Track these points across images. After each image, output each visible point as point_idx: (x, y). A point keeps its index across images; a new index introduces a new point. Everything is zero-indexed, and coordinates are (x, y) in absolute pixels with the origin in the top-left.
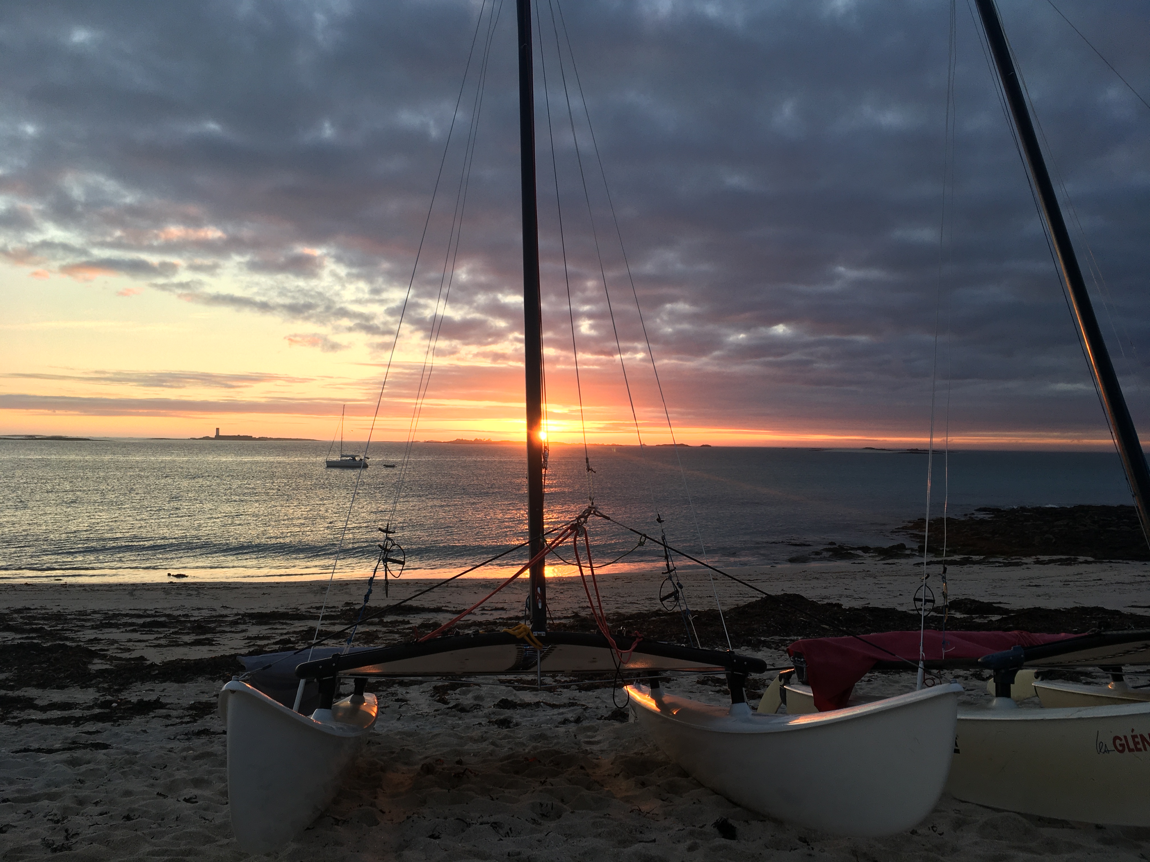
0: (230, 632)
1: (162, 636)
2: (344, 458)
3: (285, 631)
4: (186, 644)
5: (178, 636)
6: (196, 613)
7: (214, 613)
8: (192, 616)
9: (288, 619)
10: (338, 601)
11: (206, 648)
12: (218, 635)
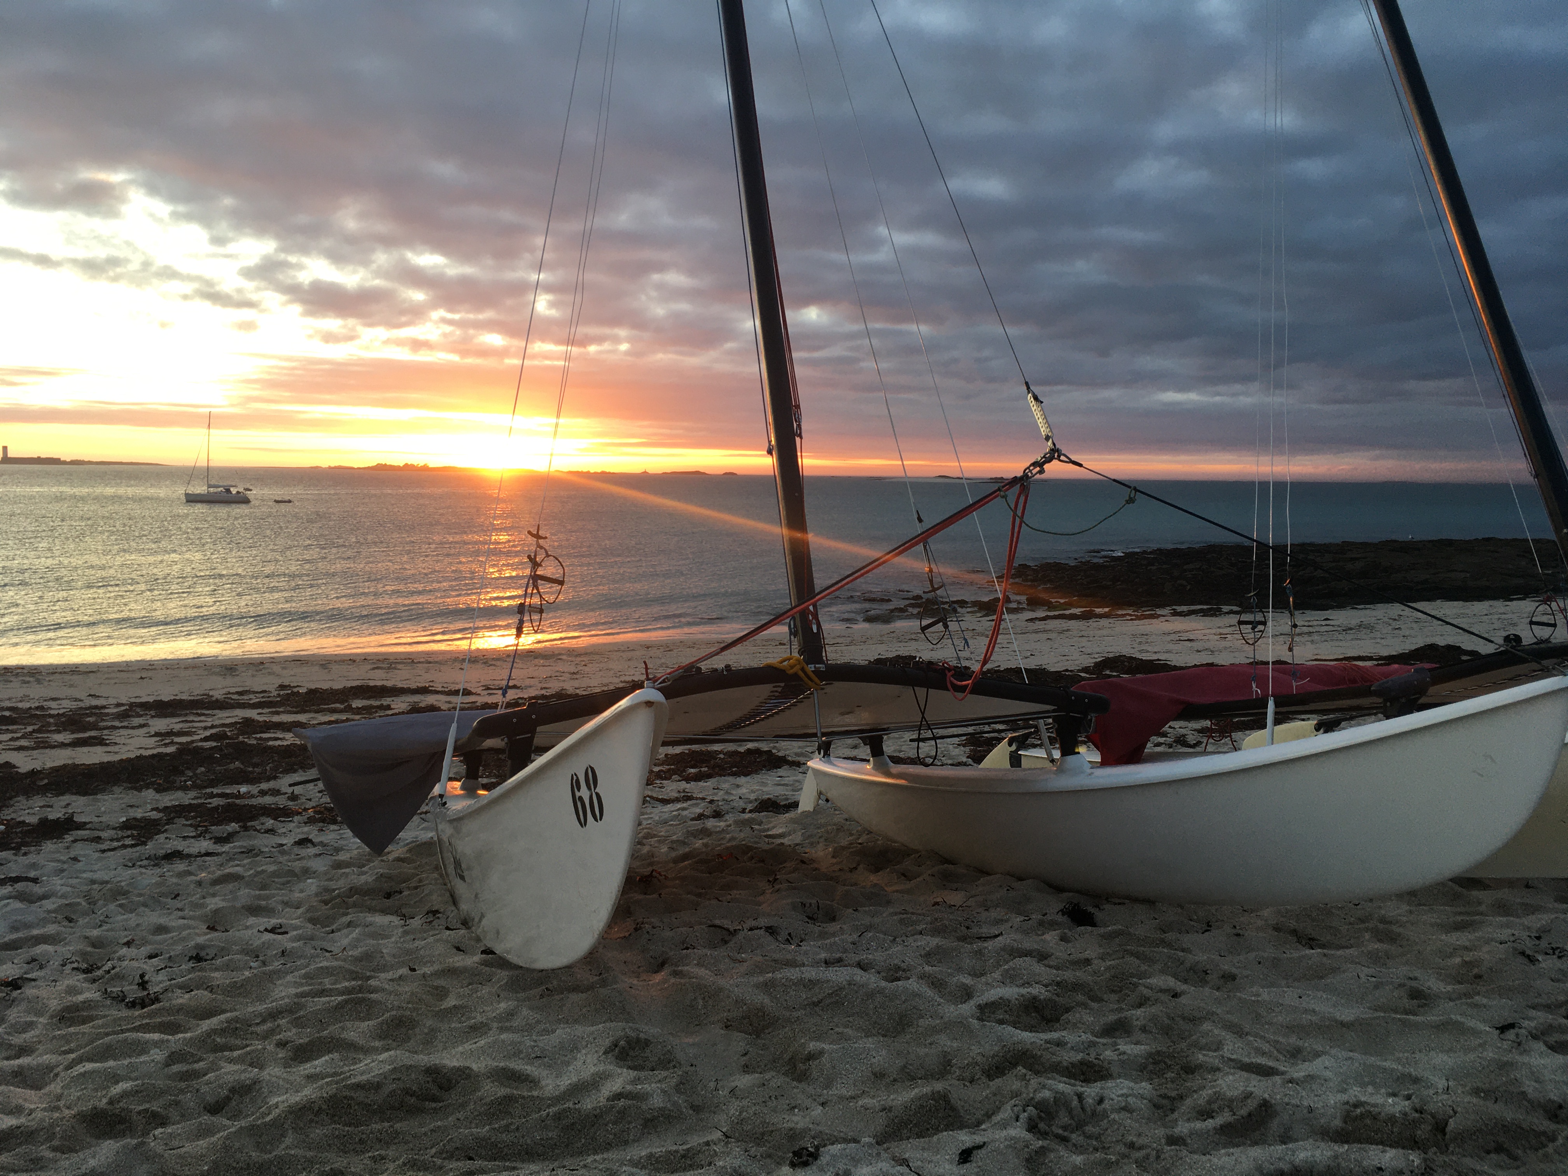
0: (122, 727)
1: (19, 735)
2: (212, 490)
3: (209, 724)
4: (63, 745)
5: (46, 735)
6: (53, 704)
7: (81, 704)
8: (51, 709)
9: (202, 709)
10: (268, 683)
11: (99, 749)
12: (106, 732)
